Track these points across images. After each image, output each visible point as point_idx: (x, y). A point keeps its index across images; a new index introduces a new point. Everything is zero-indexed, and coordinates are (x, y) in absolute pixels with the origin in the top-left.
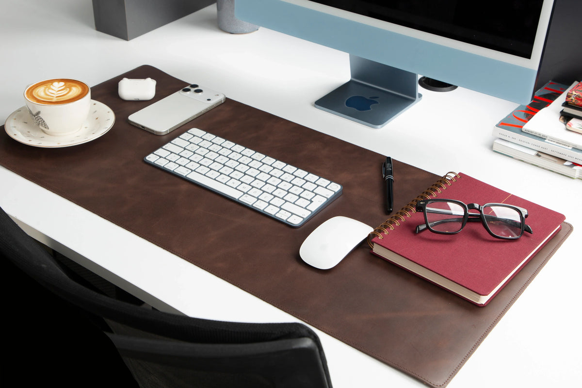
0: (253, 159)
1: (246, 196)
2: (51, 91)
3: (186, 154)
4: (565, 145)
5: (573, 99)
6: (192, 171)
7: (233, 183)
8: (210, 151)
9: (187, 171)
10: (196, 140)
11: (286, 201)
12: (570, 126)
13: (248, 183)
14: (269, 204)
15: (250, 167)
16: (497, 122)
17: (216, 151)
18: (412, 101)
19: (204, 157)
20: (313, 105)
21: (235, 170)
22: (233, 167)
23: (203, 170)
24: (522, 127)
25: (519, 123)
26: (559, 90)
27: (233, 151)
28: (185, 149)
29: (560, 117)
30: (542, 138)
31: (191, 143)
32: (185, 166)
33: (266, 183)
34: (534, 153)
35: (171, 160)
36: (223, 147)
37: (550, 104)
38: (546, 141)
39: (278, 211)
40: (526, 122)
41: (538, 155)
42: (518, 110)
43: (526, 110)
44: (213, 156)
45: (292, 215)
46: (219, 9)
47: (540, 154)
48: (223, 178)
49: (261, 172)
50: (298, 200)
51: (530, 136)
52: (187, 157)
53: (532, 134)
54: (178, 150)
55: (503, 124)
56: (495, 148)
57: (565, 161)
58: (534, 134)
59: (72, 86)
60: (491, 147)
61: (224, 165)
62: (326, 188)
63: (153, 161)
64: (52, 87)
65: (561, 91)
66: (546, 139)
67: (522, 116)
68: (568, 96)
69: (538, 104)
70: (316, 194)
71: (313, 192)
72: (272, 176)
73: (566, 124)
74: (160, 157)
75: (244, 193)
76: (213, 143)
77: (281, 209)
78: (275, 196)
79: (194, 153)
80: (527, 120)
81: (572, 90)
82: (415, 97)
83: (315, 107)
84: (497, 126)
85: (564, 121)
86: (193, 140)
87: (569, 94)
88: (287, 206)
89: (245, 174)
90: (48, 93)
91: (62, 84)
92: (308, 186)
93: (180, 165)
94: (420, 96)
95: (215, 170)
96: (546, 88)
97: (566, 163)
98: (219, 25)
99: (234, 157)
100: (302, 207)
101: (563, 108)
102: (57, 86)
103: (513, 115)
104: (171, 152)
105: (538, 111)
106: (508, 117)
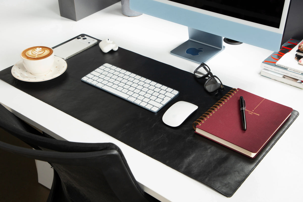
0: (135, 79)
1: (131, 97)
2: (35, 52)
3: (102, 76)
4: (297, 72)
5: (302, 48)
6: (105, 85)
7: (125, 91)
8: (114, 75)
9: (102, 85)
10: (107, 69)
11: (151, 100)
12: (300, 62)
13: (132, 91)
14: (142, 101)
15: (134, 83)
16: (263, 60)
17: (117, 75)
18: (220, 50)
19: (111, 78)
20: (169, 53)
21: (126, 84)
22: (125, 83)
23: (110, 84)
24: (275, 63)
25: (274, 61)
26: (295, 43)
27: (125, 75)
28: (101, 74)
29: (295, 57)
30: (286, 69)
31: (104, 71)
32: (101, 83)
33: (141, 90)
34: (282, 76)
35: (94, 79)
36: (120, 73)
37: (291, 50)
38: (288, 70)
39: (146, 105)
40: (278, 60)
41: (284, 77)
42: (274, 54)
43: (278, 54)
44: (115, 77)
45: (153, 107)
46: (122, 4)
47: (285, 76)
48: (120, 89)
49: (139, 85)
50: (156, 99)
51: (280, 67)
52: (102, 78)
53: (281, 66)
54: (98, 74)
55: (266, 62)
56: (262, 74)
57: (298, 80)
58: (282, 66)
59: (45, 50)
60: (260, 73)
61: (121, 82)
62: (171, 93)
63: (85, 80)
64: (36, 50)
65: (296, 43)
66: (288, 69)
67: (276, 57)
68: (299, 47)
69: (284, 50)
70: (166, 96)
71: (164, 95)
72: (144, 87)
73: (298, 61)
74: (89, 78)
75: (130, 96)
76: (116, 71)
77: (148, 103)
78: (145, 97)
79: (106, 76)
80: (278, 59)
81: (301, 44)
82: (221, 48)
83: (171, 54)
84: (263, 62)
85: (297, 60)
86: (106, 69)
87: (300, 46)
88: (151, 102)
89: (131, 86)
90: (33, 53)
91: (41, 48)
92: (162, 92)
93: (99, 82)
94: (224, 47)
95: (116, 85)
96: (289, 42)
97: (298, 81)
98: (122, 12)
99: (125, 78)
100: (159, 103)
101: (297, 53)
102: (38, 49)
103: (271, 57)
104: (95, 76)
105: (284, 54)
106: (269, 58)
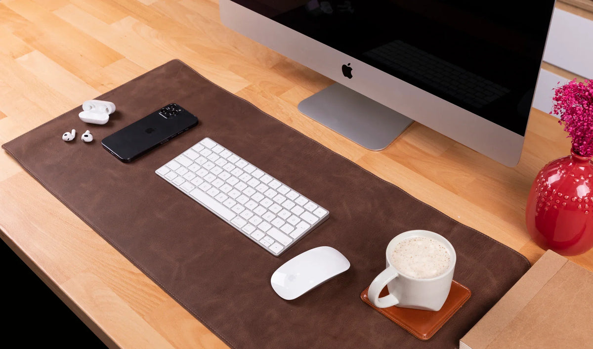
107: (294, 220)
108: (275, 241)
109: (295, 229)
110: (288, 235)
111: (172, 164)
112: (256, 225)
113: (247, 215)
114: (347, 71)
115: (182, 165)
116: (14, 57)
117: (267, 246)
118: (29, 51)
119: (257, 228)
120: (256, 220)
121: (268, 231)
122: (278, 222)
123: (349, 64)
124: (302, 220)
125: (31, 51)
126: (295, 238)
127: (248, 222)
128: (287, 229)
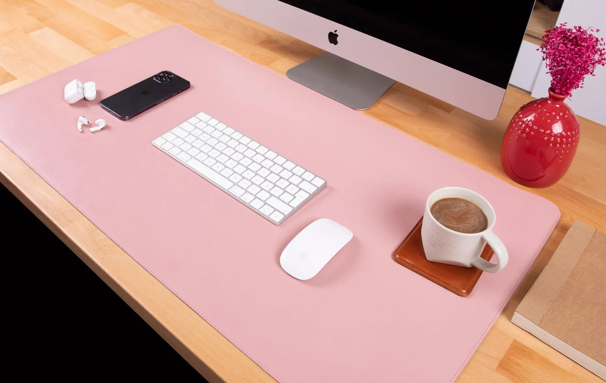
107: (292, 189)
108: (275, 210)
109: (294, 198)
110: (288, 204)
111: (168, 136)
112: (254, 194)
113: (245, 184)
114: (333, 38)
115: (178, 137)
116: (27, 32)
117: (267, 215)
118: (40, 28)
119: (256, 197)
120: (254, 189)
121: (268, 200)
122: (277, 192)
123: (336, 31)
124: (300, 189)
125: (43, 28)
126: (295, 207)
127: (246, 191)
128: (287, 197)
